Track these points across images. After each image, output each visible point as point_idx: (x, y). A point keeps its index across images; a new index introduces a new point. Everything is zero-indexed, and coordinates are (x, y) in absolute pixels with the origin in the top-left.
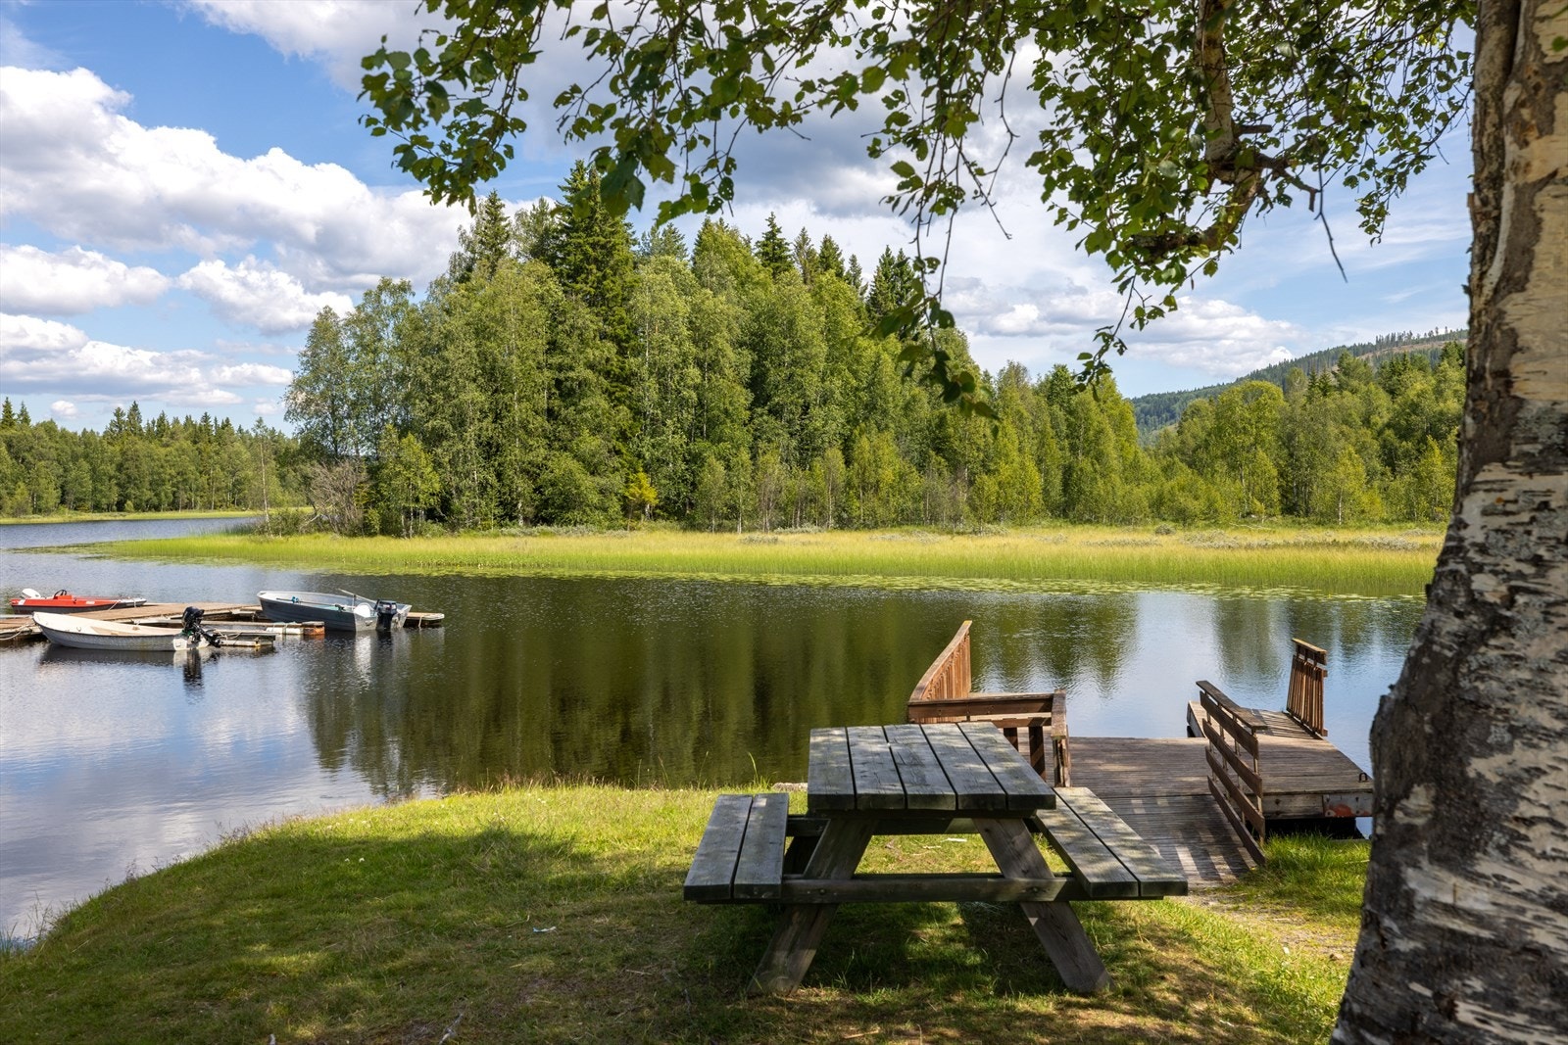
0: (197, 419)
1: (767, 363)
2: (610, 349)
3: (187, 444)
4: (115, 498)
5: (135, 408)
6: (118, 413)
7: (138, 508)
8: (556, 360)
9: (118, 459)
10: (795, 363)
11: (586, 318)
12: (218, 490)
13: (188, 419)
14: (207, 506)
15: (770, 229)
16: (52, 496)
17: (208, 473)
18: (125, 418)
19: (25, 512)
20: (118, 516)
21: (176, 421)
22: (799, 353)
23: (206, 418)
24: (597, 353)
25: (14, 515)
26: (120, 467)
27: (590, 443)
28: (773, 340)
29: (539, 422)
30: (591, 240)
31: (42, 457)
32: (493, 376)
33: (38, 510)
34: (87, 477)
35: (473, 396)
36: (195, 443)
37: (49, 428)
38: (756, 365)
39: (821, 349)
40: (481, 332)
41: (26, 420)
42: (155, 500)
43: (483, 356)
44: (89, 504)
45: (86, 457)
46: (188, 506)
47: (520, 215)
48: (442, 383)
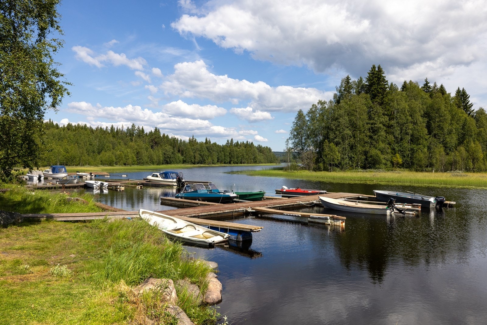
0: (245, 142)
1: (432, 122)
2: (387, 118)
3: (244, 148)
4: (229, 161)
5: (232, 139)
6: (228, 141)
7: (234, 163)
8: (372, 121)
9: (230, 151)
10: (440, 121)
11: (380, 109)
12: (250, 159)
13: (243, 142)
14: (248, 163)
15: (426, 83)
16: (216, 160)
17: (248, 155)
18: (230, 142)
19: (210, 164)
20: (230, 165)
21: (241, 143)
22: (441, 118)
23: (247, 142)
24: (383, 119)
25: (208, 164)
26: (230, 154)
27: (382, 145)
28: (433, 115)
29: (366, 139)
30: (379, 87)
31: (214, 151)
32: (353, 126)
33: (213, 163)
34: (223, 156)
35: (348, 132)
36: (245, 148)
37: (215, 144)
38: (428, 122)
39: (449, 117)
40: (349, 114)
41: (210, 142)
42: (237, 161)
43: (350, 121)
44: (223, 162)
45: (223, 151)
46: (244, 163)
47: (354, 82)
48: (338, 129)
